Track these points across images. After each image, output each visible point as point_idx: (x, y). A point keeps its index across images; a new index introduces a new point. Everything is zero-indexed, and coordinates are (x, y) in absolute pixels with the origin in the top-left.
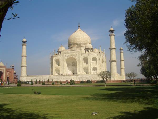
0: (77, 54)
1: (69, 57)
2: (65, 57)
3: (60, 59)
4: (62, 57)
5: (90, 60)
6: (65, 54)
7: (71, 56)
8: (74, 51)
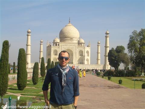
1: (67, 48)
2: (63, 49)
3: (58, 50)
4: (60, 48)
5: (85, 52)
6: (63, 46)
7: (69, 48)
8: (71, 44)
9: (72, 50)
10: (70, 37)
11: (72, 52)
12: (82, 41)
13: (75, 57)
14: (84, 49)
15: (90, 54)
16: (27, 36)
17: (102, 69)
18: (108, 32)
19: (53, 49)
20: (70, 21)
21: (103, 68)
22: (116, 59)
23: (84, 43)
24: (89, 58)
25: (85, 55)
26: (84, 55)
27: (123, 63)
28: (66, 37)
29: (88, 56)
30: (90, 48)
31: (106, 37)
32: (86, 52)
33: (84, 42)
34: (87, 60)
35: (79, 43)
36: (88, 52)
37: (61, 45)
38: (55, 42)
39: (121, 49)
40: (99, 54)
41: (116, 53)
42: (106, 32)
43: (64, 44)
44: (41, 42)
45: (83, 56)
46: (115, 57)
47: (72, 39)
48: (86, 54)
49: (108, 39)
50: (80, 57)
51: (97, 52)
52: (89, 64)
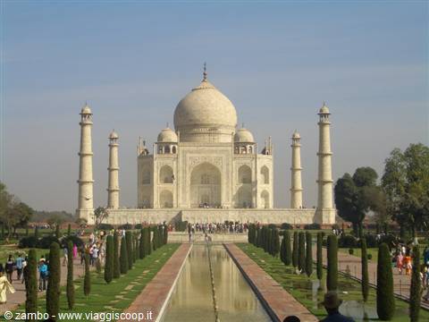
0: (224, 156)
1: (201, 161)
2: (189, 162)
3: (174, 166)
4: (181, 159)
5: (256, 172)
6: (188, 155)
7: (207, 161)
8: (214, 148)
9: (219, 167)
10: (208, 125)
11: (218, 171)
12: (248, 136)
13: (228, 187)
14: (254, 161)
15: (271, 177)
16: (80, 127)
17: (311, 223)
18: (326, 110)
19: (158, 163)
20: (205, 74)
21: (314, 219)
22: (356, 202)
23: (252, 143)
24: (269, 188)
25: (256, 182)
26: (253, 180)
27: (374, 210)
28: (196, 126)
29: (266, 181)
30: (270, 157)
31: (322, 125)
32: (259, 171)
33: (252, 140)
34: (265, 195)
35: (239, 145)
36: (265, 171)
37: (183, 151)
38: (164, 140)
39: (369, 177)
40: (299, 175)
41: (355, 187)
42: (321, 111)
43: (192, 148)
44: (112, 139)
45: (250, 181)
46: (353, 198)
47: (215, 129)
48: (260, 177)
49: (327, 129)
50: (242, 185)
51: (291, 166)
52: (271, 206)
